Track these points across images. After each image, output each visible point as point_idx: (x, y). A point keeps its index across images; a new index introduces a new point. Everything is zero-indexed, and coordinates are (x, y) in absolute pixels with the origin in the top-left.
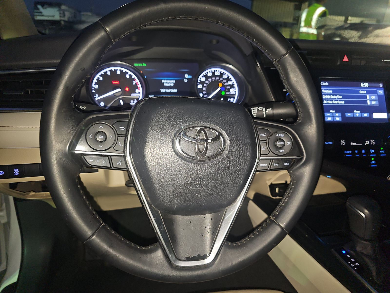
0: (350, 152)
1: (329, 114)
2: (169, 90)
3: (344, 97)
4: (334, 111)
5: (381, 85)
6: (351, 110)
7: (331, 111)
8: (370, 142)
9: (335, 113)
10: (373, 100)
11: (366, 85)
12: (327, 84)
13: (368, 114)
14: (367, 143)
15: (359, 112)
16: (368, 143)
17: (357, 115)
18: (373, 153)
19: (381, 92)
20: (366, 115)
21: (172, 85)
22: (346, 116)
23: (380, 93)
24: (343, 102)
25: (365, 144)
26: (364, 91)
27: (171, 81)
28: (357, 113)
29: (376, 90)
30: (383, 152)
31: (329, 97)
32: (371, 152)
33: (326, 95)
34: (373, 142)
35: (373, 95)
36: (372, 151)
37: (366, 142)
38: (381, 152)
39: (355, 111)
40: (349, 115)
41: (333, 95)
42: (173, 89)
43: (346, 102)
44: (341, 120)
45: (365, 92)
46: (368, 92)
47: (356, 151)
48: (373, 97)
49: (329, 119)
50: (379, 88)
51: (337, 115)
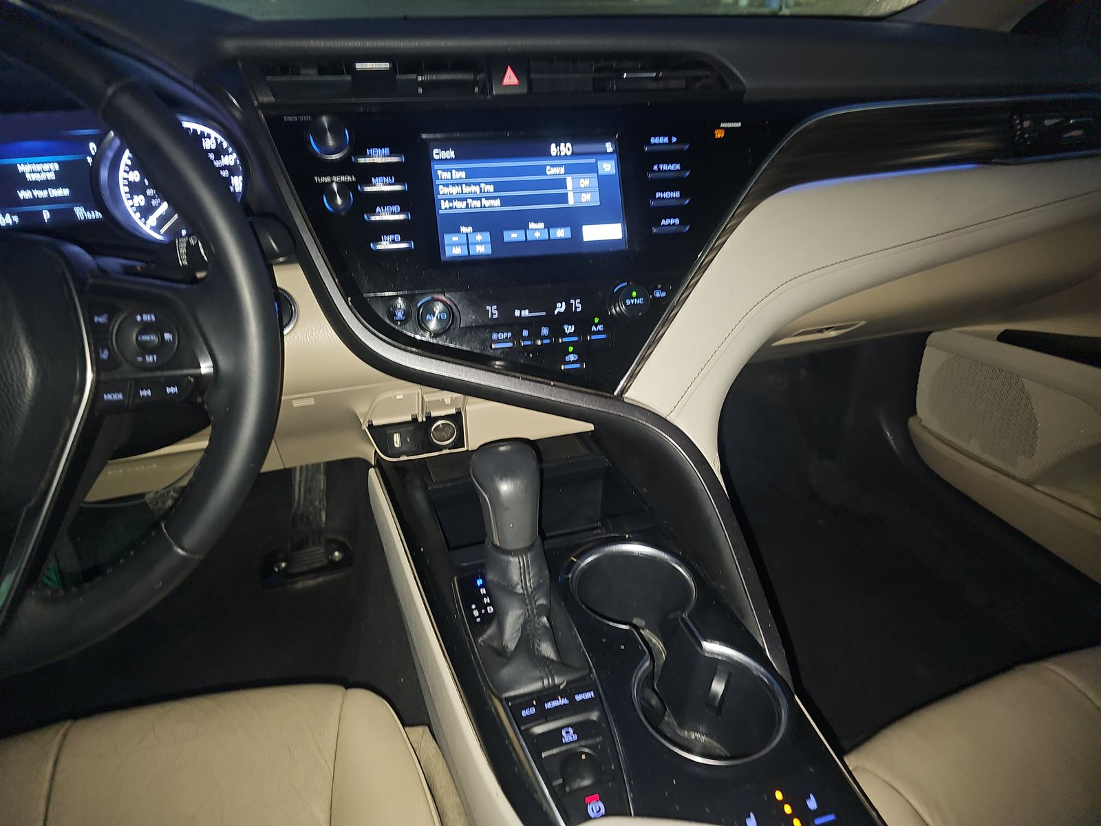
0: (509, 335)
1: (455, 238)
2: (45, 192)
3: (499, 187)
4: (469, 229)
5: (609, 147)
6: (520, 222)
7: (464, 229)
8: (569, 306)
9: (475, 233)
10: (586, 190)
11: (566, 148)
12: (450, 154)
13: (569, 229)
14: (561, 308)
15: (541, 225)
16: (563, 309)
17: (537, 235)
18: (571, 335)
19: (608, 167)
20: (561, 233)
21: (51, 176)
22: (506, 239)
23: (606, 170)
24: (497, 203)
25: (556, 312)
26: (560, 166)
27: (46, 167)
28: (537, 230)
29: (593, 161)
30: (600, 328)
31: (454, 190)
32: (567, 331)
33: (447, 185)
34: (577, 305)
35: (584, 178)
36: (570, 329)
37: (559, 305)
38: (594, 328)
39: (532, 225)
40: (513, 236)
41: (468, 184)
42: (56, 187)
43: (505, 201)
44: (490, 251)
45: (562, 170)
46: (570, 170)
47: (525, 333)
48: (584, 182)
49: (457, 251)
50: (604, 154)
51: (479, 237)
